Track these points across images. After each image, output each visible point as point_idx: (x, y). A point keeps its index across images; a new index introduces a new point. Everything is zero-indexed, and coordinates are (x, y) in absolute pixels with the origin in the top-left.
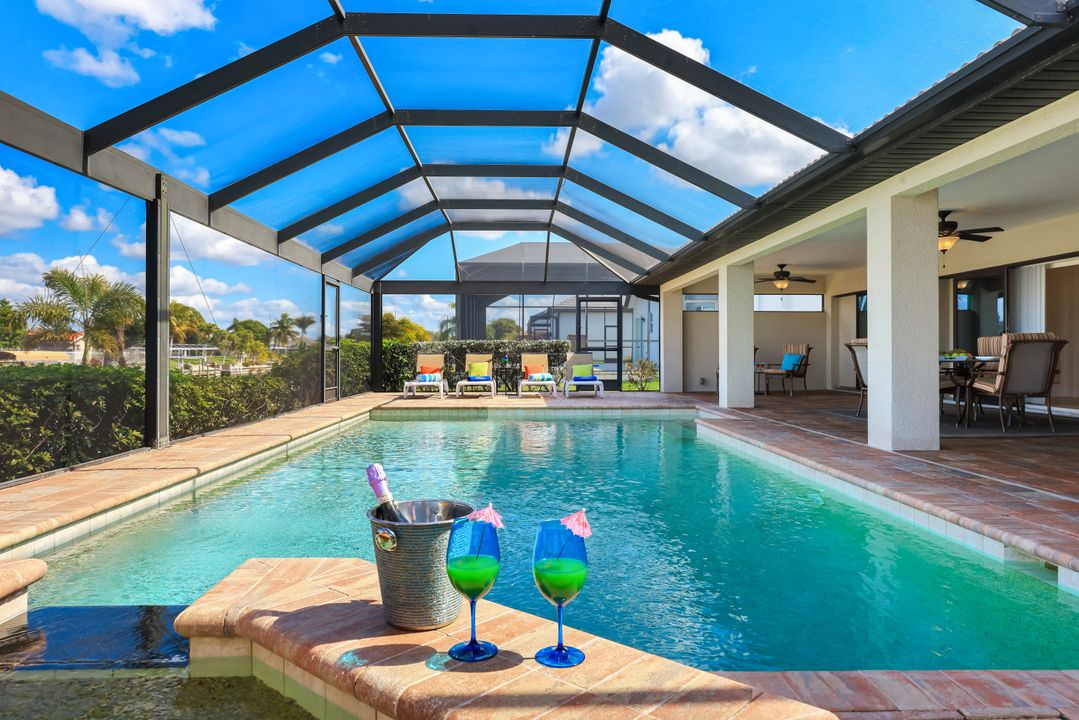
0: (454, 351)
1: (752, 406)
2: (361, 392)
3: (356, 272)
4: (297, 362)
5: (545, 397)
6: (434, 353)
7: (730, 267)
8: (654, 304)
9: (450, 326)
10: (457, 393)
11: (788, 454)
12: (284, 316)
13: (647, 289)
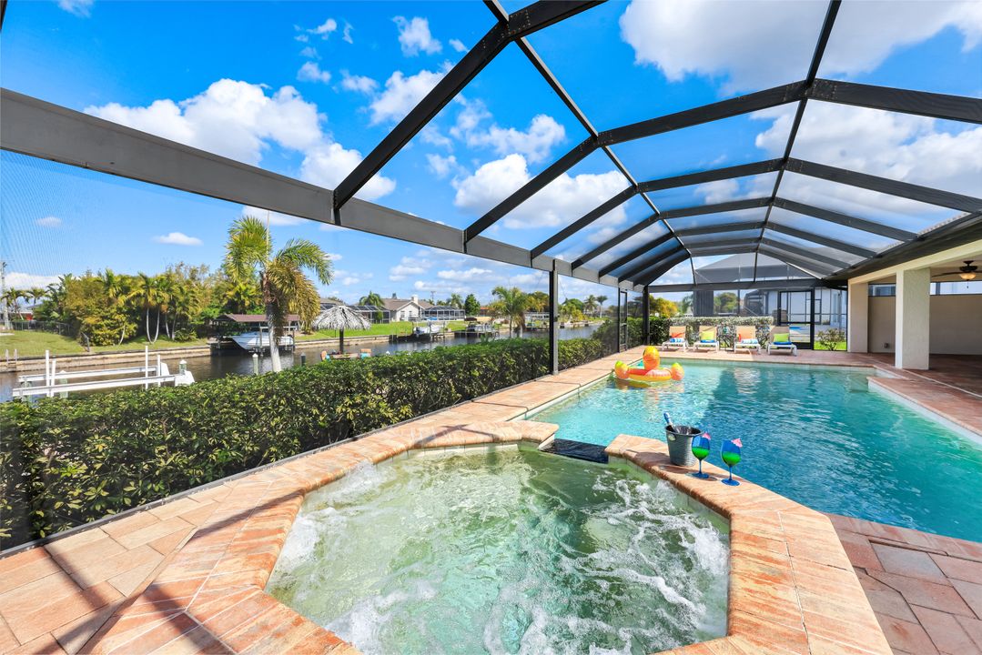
0: (692, 324)
1: (927, 368)
2: (637, 345)
3: (635, 285)
4: (605, 330)
5: (752, 353)
6: (679, 325)
7: (906, 273)
8: (844, 292)
9: (689, 300)
10: (694, 348)
11: (936, 410)
12: (591, 296)
13: (838, 283)
